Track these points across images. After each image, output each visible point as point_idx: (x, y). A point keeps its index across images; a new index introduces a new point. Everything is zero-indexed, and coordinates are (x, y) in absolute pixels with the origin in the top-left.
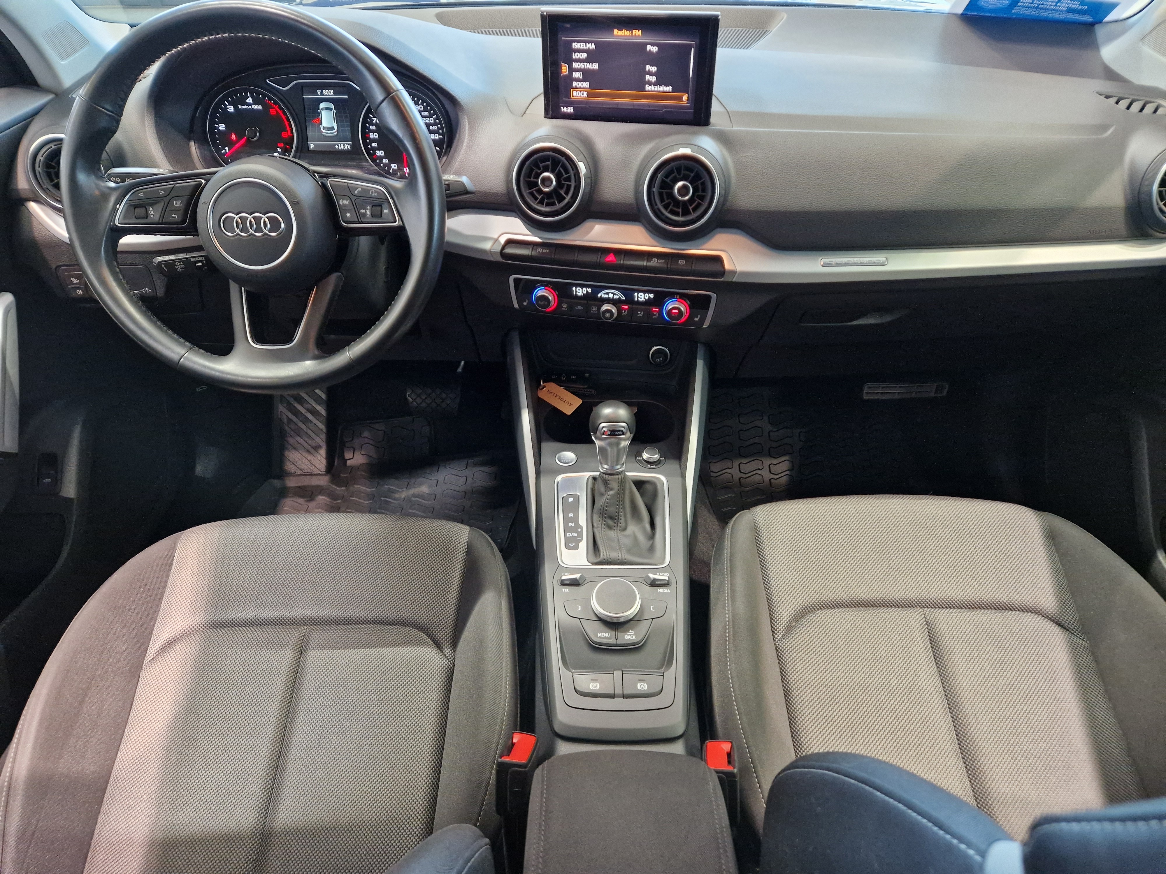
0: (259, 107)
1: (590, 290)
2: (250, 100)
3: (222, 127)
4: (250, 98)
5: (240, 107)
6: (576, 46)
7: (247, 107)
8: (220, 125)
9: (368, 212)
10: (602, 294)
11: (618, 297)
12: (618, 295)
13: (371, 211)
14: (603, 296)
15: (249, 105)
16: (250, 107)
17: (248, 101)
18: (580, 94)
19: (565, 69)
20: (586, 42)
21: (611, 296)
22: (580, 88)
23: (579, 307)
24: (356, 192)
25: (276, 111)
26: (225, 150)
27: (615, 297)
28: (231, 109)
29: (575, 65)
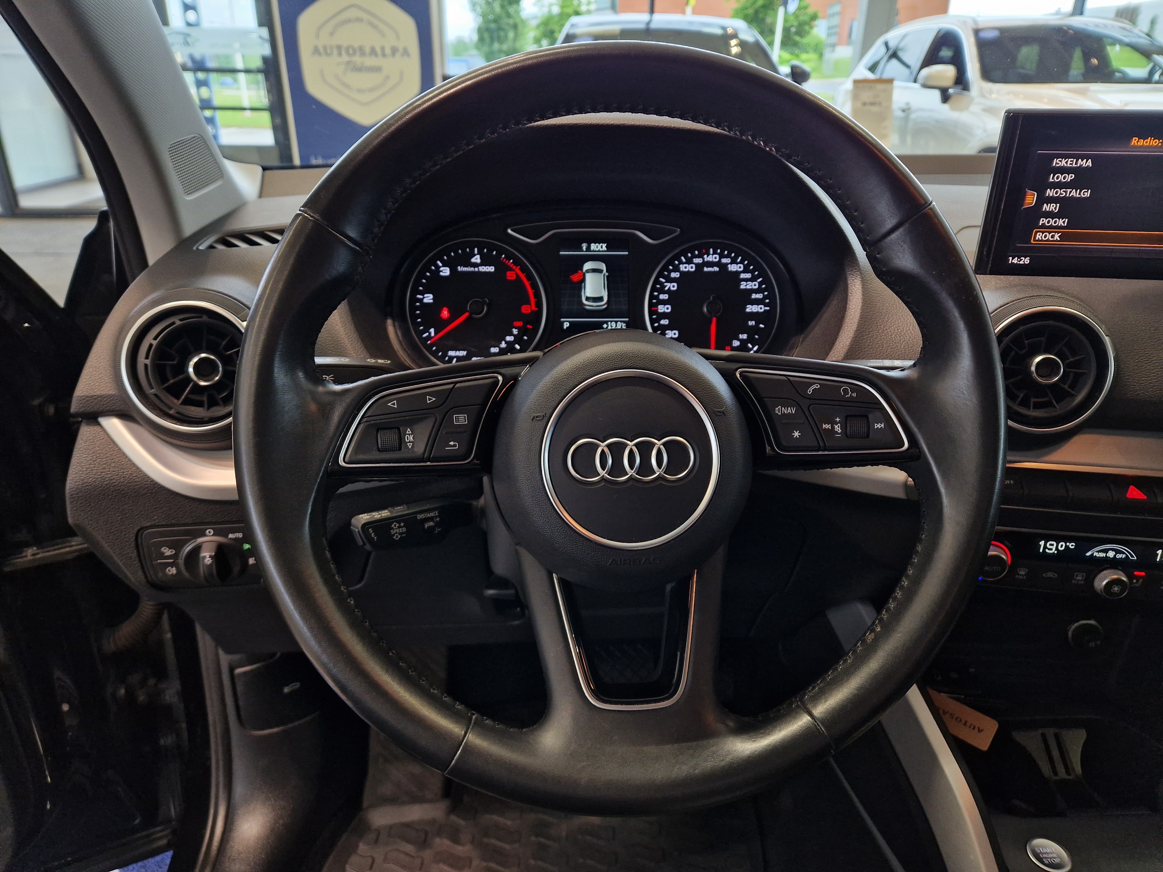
0: (491, 269)
1: (1071, 545)
2: (477, 259)
3: (428, 298)
4: (478, 256)
5: (460, 269)
6: (1058, 163)
7: (472, 269)
8: (426, 295)
9: (838, 428)
10: (1096, 553)
11: (1124, 556)
12: (1126, 553)
13: (844, 427)
14: (1096, 554)
15: (476, 265)
16: (476, 269)
17: (473, 260)
18: (1049, 236)
19: (1031, 199)
20: (1077, 157)
21: (1111, 554)
22: (1051, 227)
23: (1050, 574)
24: (810, 391)
25: (516, 274)
26: (430, 333)
27: (1119, 556)
28: (446, 272)
29: (1050, 193)
